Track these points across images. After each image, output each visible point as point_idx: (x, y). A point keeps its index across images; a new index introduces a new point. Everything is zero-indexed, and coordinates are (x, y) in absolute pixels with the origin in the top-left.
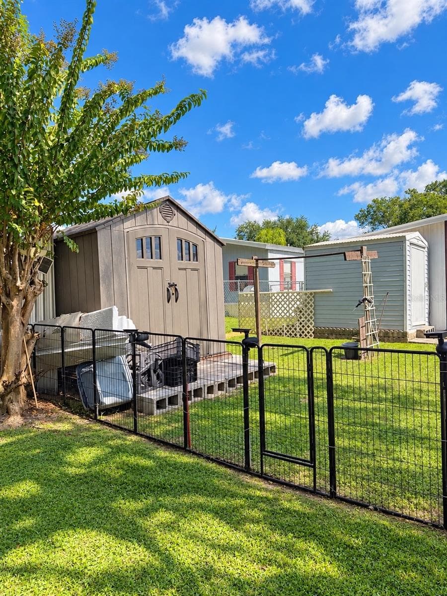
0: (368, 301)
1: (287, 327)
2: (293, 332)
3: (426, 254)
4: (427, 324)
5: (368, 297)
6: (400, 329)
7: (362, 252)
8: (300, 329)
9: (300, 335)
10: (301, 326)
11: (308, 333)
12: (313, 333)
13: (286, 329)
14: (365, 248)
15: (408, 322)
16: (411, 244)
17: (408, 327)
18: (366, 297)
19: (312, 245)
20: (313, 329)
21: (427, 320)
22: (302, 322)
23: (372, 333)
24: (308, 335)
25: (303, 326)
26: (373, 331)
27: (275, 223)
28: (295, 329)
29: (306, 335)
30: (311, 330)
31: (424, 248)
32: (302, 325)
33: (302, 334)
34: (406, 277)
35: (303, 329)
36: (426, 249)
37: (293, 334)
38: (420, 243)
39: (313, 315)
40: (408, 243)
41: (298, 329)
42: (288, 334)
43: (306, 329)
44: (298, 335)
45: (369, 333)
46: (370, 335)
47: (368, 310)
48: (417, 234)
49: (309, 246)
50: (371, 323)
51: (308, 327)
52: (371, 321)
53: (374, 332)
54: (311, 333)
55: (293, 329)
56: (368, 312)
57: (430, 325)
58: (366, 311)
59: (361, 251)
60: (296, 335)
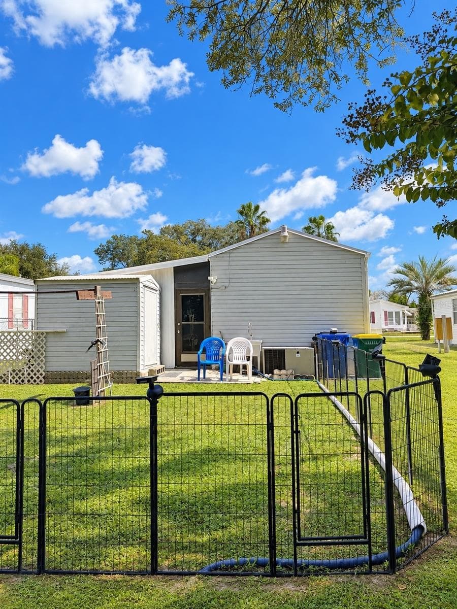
0: (101, 343)
1: (12, 373)
2: (20, 378)
3: (158, 296)
4: (159, 363)
5: (101, 339)
6: (134, 369)
7: (96, 292)
8: (29, 374)
9: (29, 381)
10: (29, 371)
11: (38, 378)
12: (44, 378)
13: (11, 374)
14: (99, 287)
15: (141, 362)
16: (144, 286)
17: (141, 367)
18: (99, 339)
19: (45, 279)
20: (44, 374)
21: (159, 359)
22: (31, 366)
23: (104, 375)
24: (38, 381)
25: (32, 371)
26: (105, 374)
27: (6, 247)
28: (23, 374)
29: (35, 381)
30: (41, 374)
31: (156, 291)
32: (31, 369)
33: (30, 379)
34: (139, 318)
35: (32, 374)
36: (158, 292)
37: (20, 381)
38: (153, 286)
39: (44, 357)
40: (141, 285)
41: (26, 374)
42: (14, 381)
43: (35, 374)
44: (26, 381)
45: (101, 376)
46: (103, 377)
47: (101, 352)
48: (150, 277)
49: (42, 279)
50: (103, 365)
51: (38, 371)
52: (103, 363)
53: (107, 375)
54: (41, 378)
55: (20, 374)
56: (100, 354)
57: (161, 364)
58: (99, 353)
59: (95, 290)
60: (23, 381)
